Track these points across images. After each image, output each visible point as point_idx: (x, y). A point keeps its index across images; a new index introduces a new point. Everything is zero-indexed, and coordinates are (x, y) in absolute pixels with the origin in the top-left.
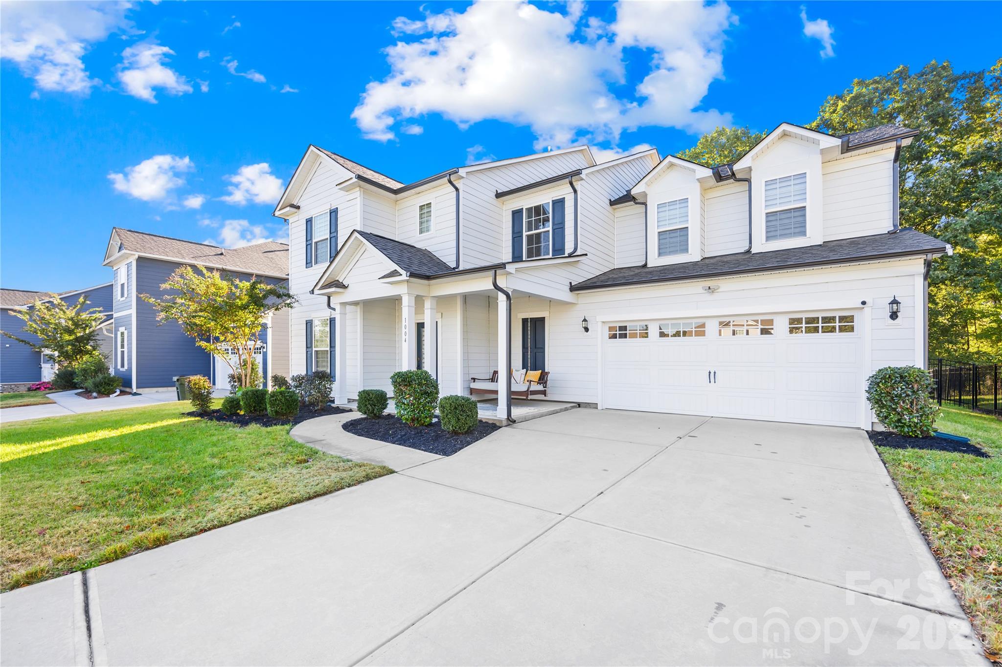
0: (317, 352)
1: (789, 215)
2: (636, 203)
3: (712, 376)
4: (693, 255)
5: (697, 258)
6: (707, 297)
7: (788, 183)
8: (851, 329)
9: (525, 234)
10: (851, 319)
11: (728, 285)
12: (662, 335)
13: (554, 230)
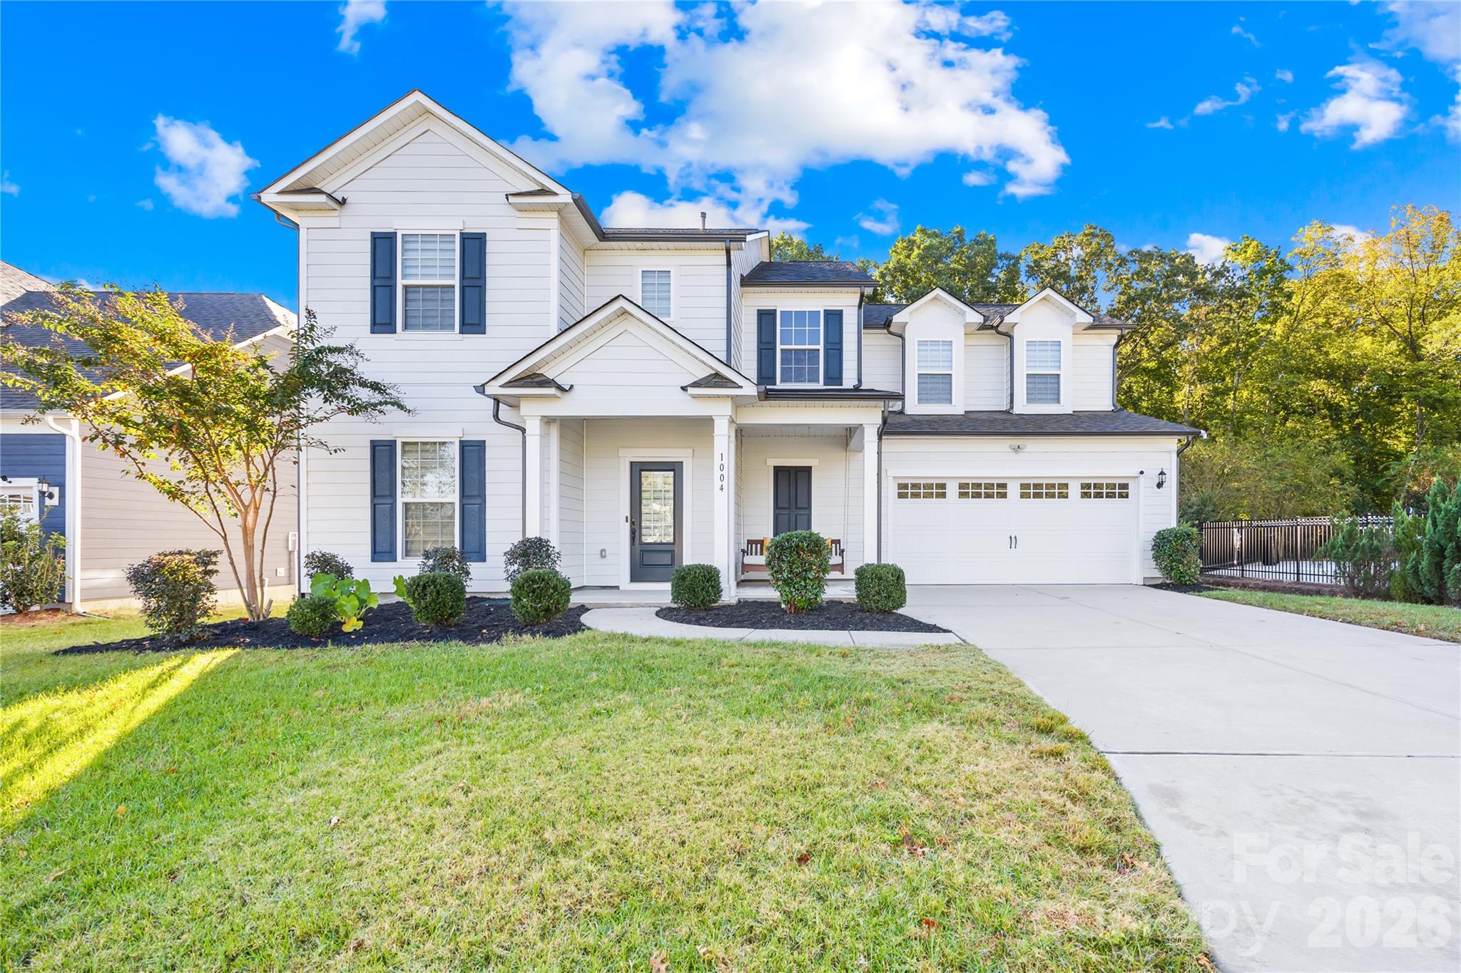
0: (406, 505)
1: (1043, 380)
2: (890, 333)
3: (1013, 541)
4: (957, 407)
5: (960, 411)
6: (1013, 456)
7: (1045, 348)
8: (1127, 496)
9: (779, 347)
10: (1125, 486)
11: (1034, 446)
12: (962, 495)
13: (826, 350)
